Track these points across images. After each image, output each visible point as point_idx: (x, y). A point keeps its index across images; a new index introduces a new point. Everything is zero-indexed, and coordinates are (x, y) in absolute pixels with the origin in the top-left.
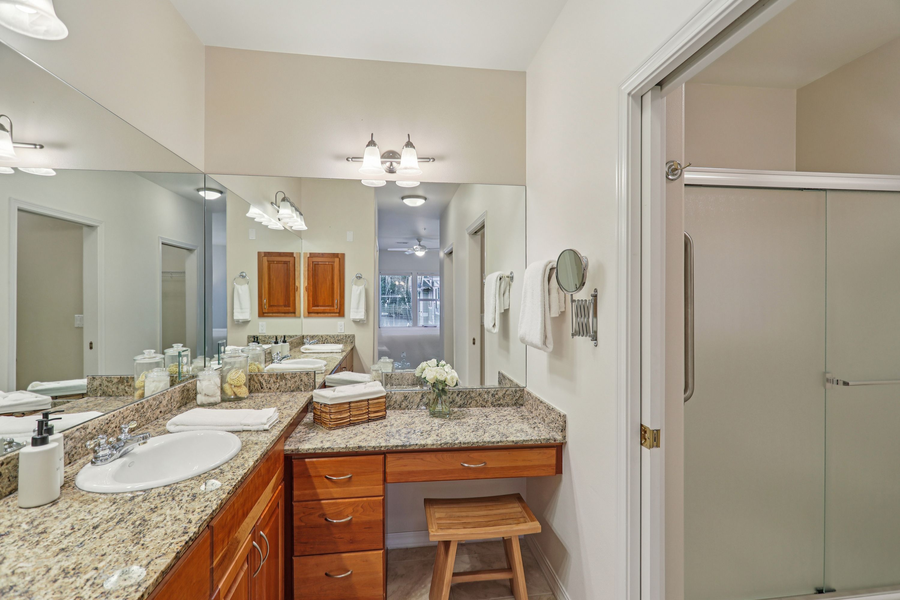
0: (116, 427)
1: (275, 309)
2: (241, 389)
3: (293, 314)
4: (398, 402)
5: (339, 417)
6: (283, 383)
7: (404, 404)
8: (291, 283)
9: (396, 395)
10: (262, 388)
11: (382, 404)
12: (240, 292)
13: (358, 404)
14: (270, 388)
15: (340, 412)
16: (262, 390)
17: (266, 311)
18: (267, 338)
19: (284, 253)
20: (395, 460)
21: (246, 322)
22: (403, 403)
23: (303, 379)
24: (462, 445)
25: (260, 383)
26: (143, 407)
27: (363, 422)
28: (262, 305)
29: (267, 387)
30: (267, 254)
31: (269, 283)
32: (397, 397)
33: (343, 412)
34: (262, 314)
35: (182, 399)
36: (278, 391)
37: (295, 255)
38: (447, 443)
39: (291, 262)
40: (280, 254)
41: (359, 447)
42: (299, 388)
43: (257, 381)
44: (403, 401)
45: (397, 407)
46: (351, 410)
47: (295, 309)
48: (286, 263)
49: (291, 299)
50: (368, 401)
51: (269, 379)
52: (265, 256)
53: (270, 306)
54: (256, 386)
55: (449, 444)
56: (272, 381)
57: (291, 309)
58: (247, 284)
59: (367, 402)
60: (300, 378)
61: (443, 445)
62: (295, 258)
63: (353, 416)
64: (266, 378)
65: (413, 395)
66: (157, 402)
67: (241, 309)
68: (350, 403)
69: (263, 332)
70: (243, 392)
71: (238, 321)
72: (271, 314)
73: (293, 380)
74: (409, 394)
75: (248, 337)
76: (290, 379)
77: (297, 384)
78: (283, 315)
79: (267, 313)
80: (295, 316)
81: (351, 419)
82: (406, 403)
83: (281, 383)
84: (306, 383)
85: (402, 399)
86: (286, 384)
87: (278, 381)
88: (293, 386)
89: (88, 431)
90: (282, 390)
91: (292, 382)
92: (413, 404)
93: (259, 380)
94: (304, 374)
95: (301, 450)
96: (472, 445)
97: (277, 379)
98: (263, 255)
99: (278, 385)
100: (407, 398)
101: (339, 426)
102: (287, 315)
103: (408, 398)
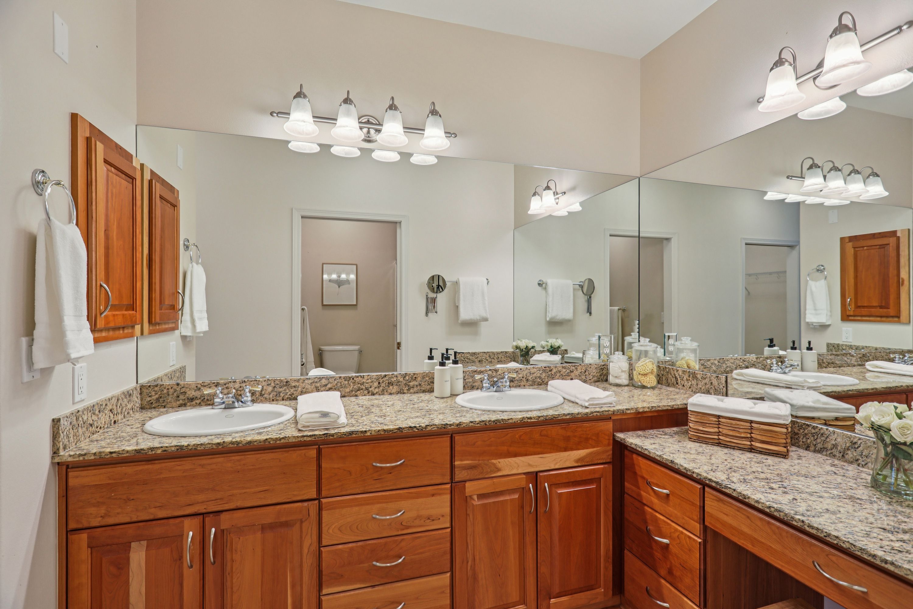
0: (523, 377)
1: (864, 311)
2: (646, 377)
3: (896, 319)
4: (839, 448)
5: (701, 428)
6: (694, 382)
7: (850, 455)
8: (890, 275)
9: (836, 435)
10: (677, 384)
11: (778, 435)
12: (814, 289)
13: (734, 422)
14: (683, 386)
15: (703, 424)
16: (677, 386)
17: (852, 313)
18: (854, 348)
19: (880, 233)
20: (713, 499)
21: (824, 327)
22: (849, 452)
23: (714, 382)
24: (806, 526)
25: (676, 377)
26: (551, 371)
27: (740, 449)
28: (845, 305)
29: (681, 384)
30: (852, 239)
31: (856, 277)
32: (839, 440)
33: (707, 425)
34: (846, 317)
35: (601, 375)
36: (690, 390)
37: (899, 234)
38: (780, 511)
39: (891, 245)
40: (873, 236)
41: (672, 462)
42: (709, 391)
43: (673, 376)
44: (848, 449)
45: (838, 455)
46: (720, 426)
47: (899, 311)
48: (882, 246)
49: (892, 297)
50: (751, 423)
51: (683, 375)
52: (850, 241)
53: (857, 307)
54: (673, 380)
55: (782, 514)
56: (685, 378)
57: (892, 312)
58: (824, 280)
59: (749, 424)
60: (710, 380)
61: (772, 509)
62: (898, 238)
63: (724, 435)
64: (680, 374)
65: (869, 444)
66: (568, 371)
67: (815, 310)
68: (719, 417)
69: (848, 340)
70: (651, 380)
71: (812, 324)
72: (859, 318)
73: (704, 381)
74: (861, 441)
75: (827, 345)
76: (701, 379)
77: (707, 386)
78: (879, 319)
79: (854, 316)
80: (899, 322)
81: (720, 437)
82: (855, 455)
83: (693, 382)
84: (716, 388)
85: (848, 445)
86: (697, 384)
87: (691, 379)
88: (703, 388)
89: (498, 373)
90: (694, 390)
91: (703, 383)
92: (869, 460)
93: (675, 375)
94: (714, 377)
95: (626, 441)
96: (825, 536)
97: (689, 376)
98: (847, 240)
99: (690, 383)
100: (856, 446)
101: (699, 440)
102: (884, 319)
103: (858, 447)
